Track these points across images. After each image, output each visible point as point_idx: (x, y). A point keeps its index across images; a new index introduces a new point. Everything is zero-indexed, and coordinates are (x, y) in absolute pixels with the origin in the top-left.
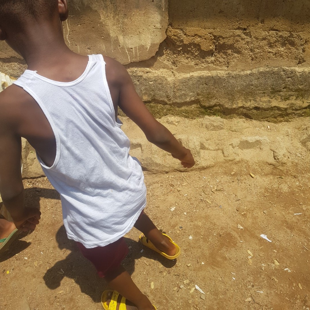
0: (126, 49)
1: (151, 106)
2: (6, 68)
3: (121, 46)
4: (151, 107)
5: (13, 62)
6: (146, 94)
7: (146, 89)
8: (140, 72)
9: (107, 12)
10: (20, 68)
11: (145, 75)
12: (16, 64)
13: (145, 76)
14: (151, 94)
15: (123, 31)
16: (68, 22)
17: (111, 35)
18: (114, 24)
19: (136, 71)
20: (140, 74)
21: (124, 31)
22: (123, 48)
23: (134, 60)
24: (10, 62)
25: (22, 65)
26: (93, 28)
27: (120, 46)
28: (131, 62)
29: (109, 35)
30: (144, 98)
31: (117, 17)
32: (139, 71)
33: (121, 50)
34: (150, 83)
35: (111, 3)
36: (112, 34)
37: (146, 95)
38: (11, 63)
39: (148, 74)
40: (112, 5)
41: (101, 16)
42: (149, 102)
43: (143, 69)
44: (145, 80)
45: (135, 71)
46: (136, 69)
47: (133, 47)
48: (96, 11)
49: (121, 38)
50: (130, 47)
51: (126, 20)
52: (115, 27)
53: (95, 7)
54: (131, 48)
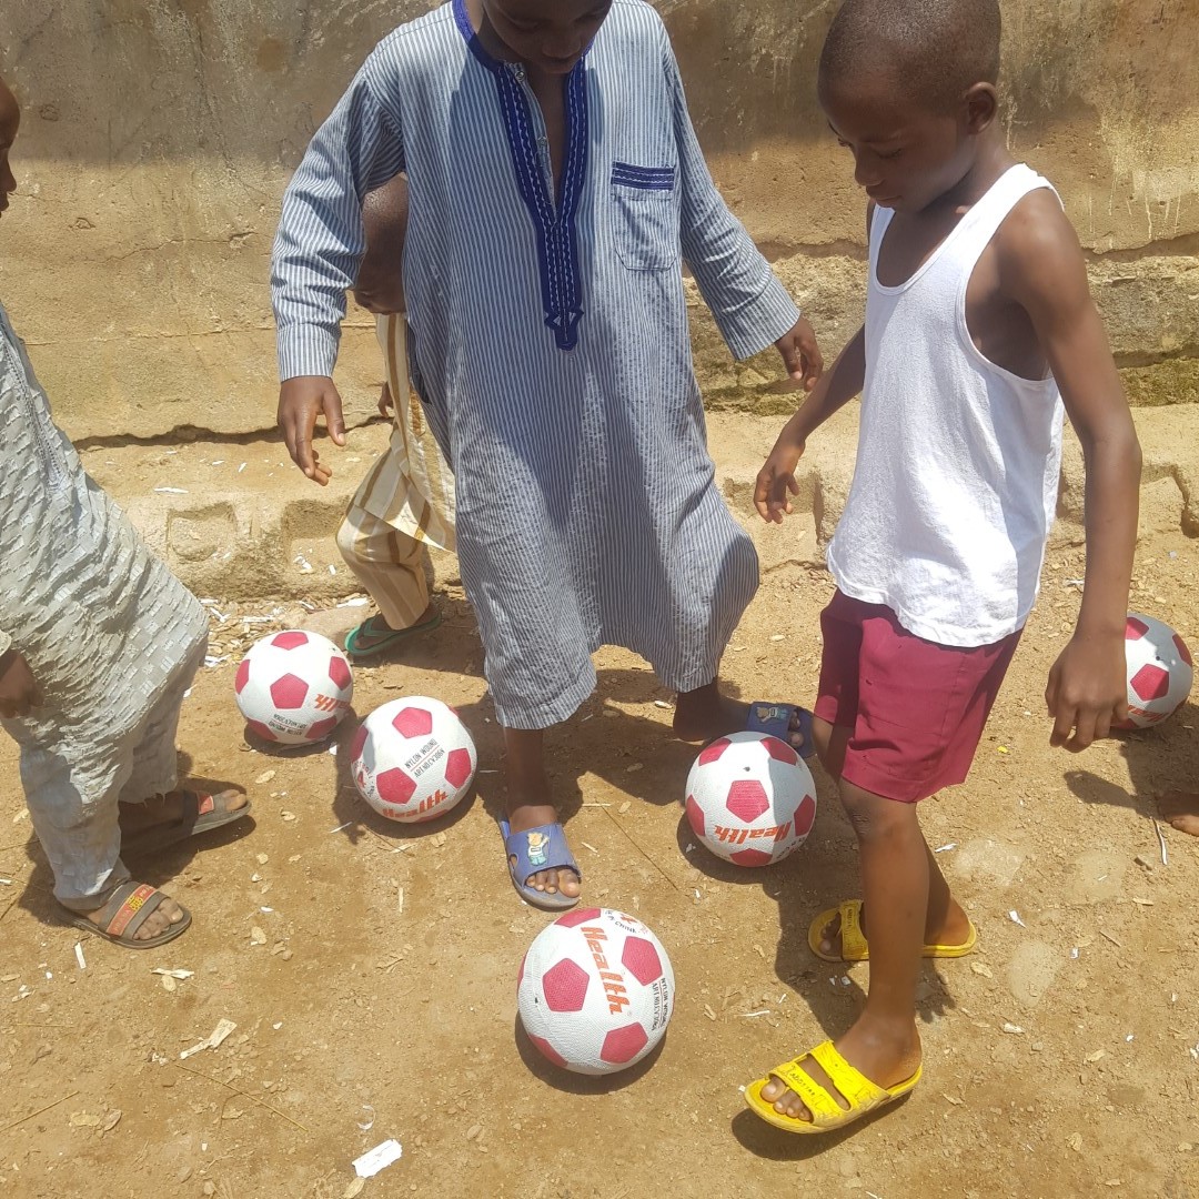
0: (1147, 206)
1: (1178, 365)
2: (813, 272)
3: (1135, 199)
4: (1178, 368)
5: (834, 255)
6: (1172, 329)
7: (1175, 316)
8: (1169, 267)
9: (1120, 110)
10: (848, 272)
11: (1181, 276)
12: (842, 259)
13: (1180, 279)
14: (1184, 331)
15: (1149, 159)
16: (1011, 140)
17: (1117, 170)
18: (1130, 141)
19: (1159, 264)
20: (1169, 273)
21: (1151, 159)
22: (1140, 203)
23: (1163, 234)
24: (828, 256)
25: (857, 262)
26: (1074, 152)
27: (1131, 198)
28: (1154, 241)
29: (1110, 171)
30: (1164, 343)
31: (1143, 121)
32: (1166, 265)
33: (1132, 208)
34: (1192, 298)
35: (1136, 86)
36: (1119, 169)
37: (1173, 335)
38: (827, 259)
39: (1190, 272)
40: (1137, 89)
41: (1103, 121)
42: (1175, 354)
43: (1178, 259)
44: (1180, 289)
45: (1156, 266)
46: (1159, 261)
47: (1167, 198)
48: (1093, 108)
49: (1140, 177)
50: (1159, 199)
51: (1164, 129)
52: (1129, 149)
53: (1092, 96)
54: (1162, 203)
